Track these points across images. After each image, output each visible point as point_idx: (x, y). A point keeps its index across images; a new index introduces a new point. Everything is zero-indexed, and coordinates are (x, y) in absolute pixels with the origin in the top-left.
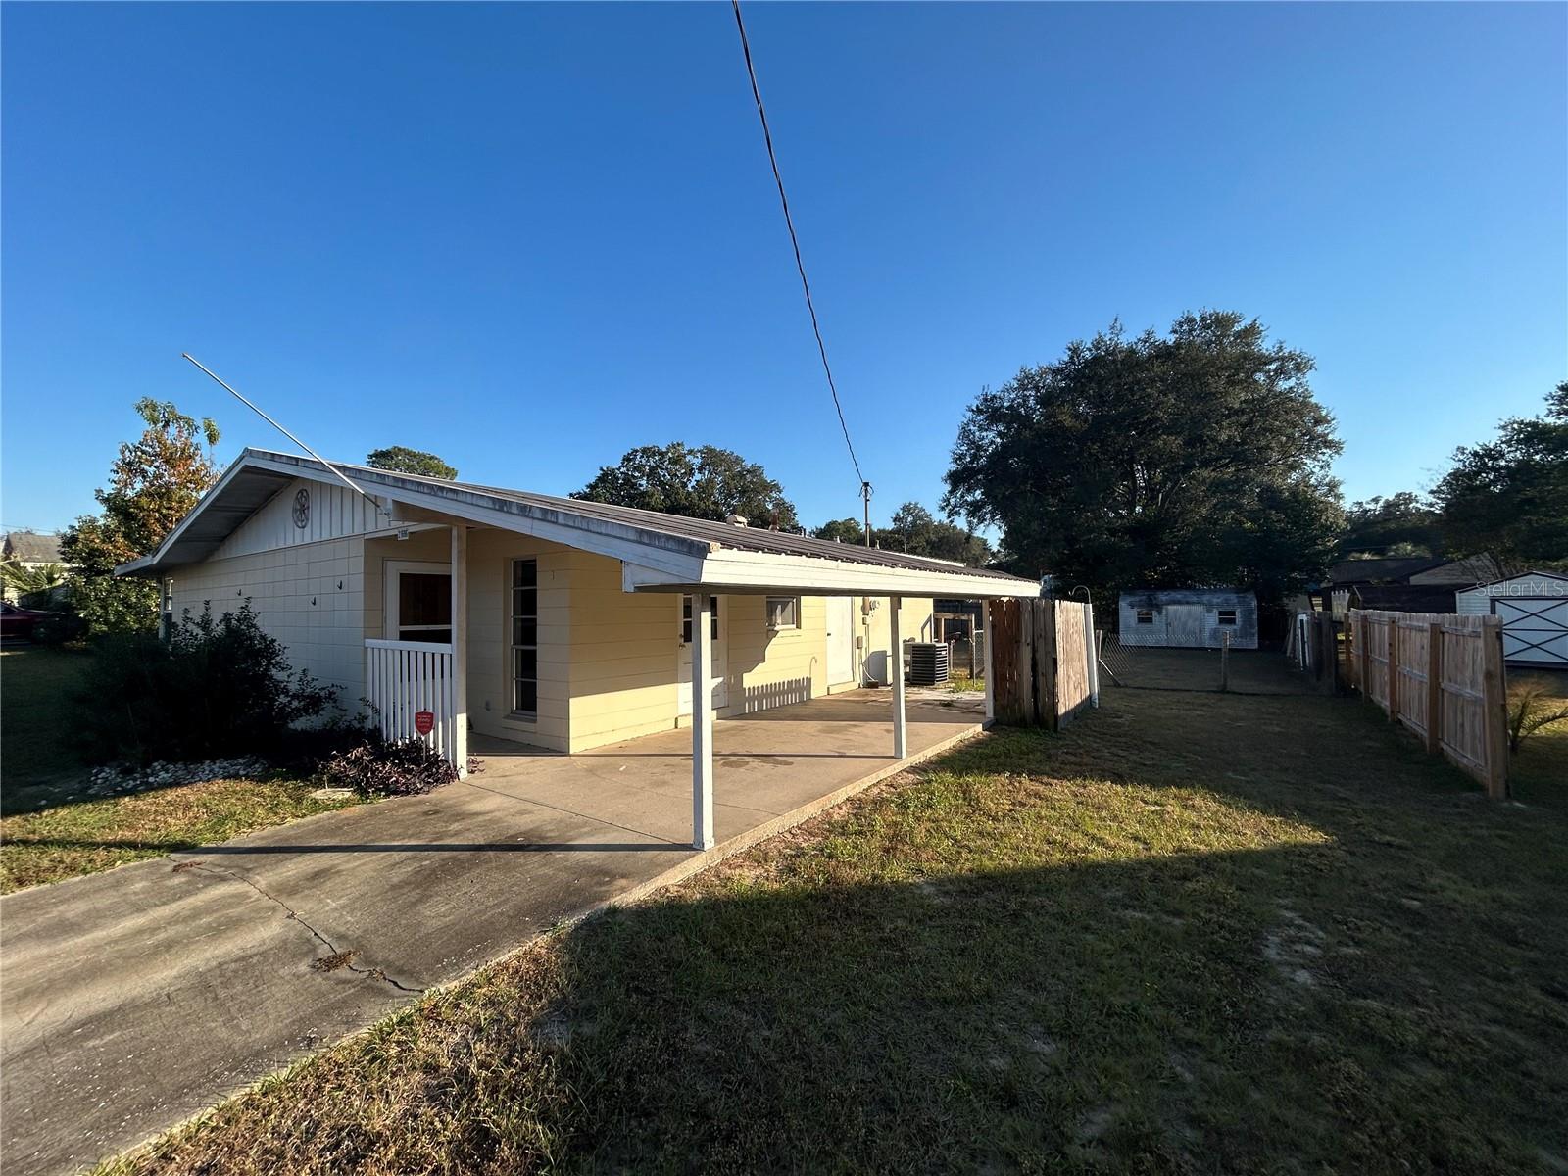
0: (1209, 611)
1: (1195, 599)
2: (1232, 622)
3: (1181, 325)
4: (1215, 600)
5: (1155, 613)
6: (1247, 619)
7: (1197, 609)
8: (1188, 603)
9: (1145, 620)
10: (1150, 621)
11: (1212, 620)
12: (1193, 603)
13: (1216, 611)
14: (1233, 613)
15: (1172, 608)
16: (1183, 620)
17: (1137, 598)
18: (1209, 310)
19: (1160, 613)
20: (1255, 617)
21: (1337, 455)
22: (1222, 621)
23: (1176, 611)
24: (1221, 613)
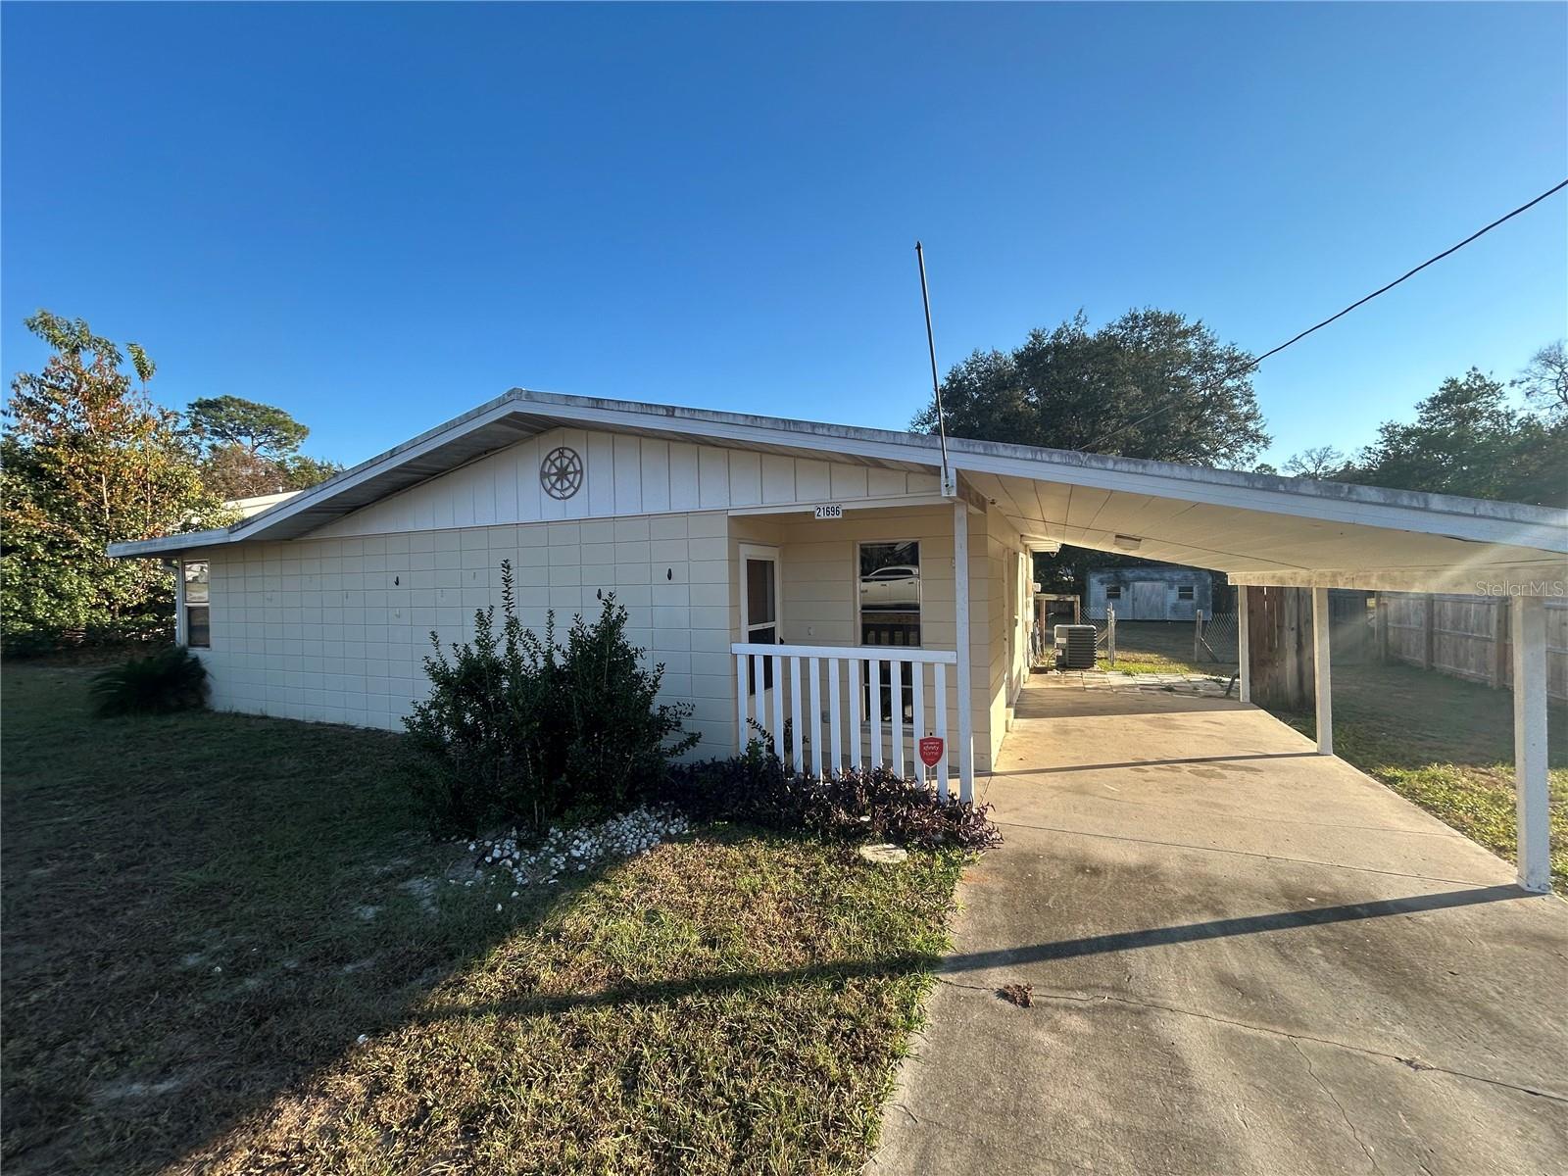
0: (1171, 588)
1: (1157, 576)
2: (1191, 597)
3: (1126, 321)
4: (1176, 577)
5: (1122, 589)
6: (1203, 594)
7: (1160, 585)
8: (1152, 580)
9: (1113, 594)
10: (1118, 596)
11: (1173, 596)
12: (1156, 580)
13: (1176, 587)
14: (1191, 589)
15: (1138, 584)
16: (1148, 594)
17: (1106, 576)
18: (1153, 309)
19: (1127, 590)
20: (1210, 592)
21: (1264, 449)
22: (1181, 597)
23: (1142, 587)
24: (1181, 589)
